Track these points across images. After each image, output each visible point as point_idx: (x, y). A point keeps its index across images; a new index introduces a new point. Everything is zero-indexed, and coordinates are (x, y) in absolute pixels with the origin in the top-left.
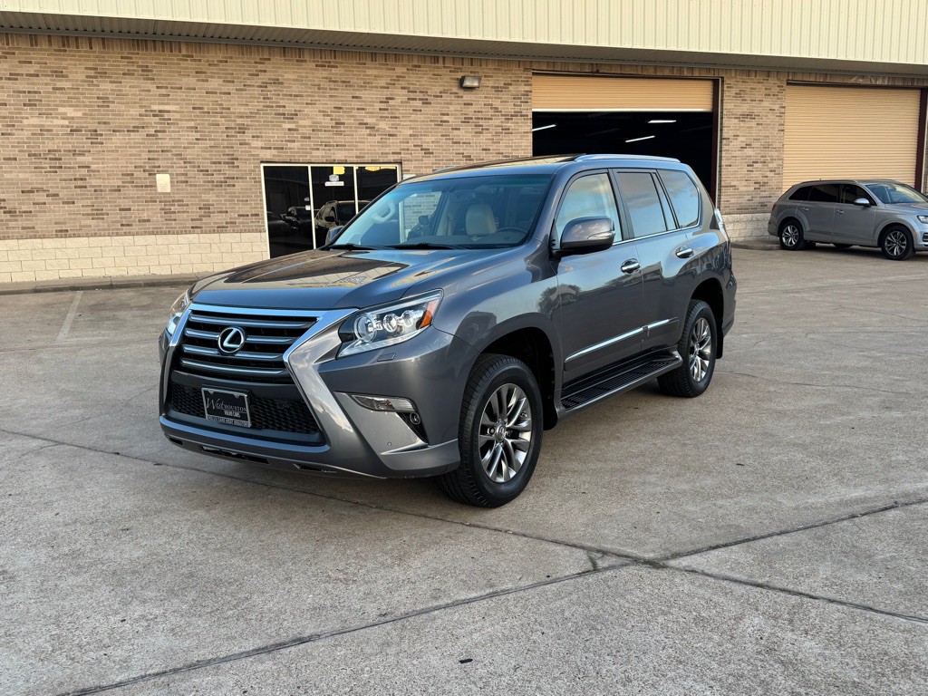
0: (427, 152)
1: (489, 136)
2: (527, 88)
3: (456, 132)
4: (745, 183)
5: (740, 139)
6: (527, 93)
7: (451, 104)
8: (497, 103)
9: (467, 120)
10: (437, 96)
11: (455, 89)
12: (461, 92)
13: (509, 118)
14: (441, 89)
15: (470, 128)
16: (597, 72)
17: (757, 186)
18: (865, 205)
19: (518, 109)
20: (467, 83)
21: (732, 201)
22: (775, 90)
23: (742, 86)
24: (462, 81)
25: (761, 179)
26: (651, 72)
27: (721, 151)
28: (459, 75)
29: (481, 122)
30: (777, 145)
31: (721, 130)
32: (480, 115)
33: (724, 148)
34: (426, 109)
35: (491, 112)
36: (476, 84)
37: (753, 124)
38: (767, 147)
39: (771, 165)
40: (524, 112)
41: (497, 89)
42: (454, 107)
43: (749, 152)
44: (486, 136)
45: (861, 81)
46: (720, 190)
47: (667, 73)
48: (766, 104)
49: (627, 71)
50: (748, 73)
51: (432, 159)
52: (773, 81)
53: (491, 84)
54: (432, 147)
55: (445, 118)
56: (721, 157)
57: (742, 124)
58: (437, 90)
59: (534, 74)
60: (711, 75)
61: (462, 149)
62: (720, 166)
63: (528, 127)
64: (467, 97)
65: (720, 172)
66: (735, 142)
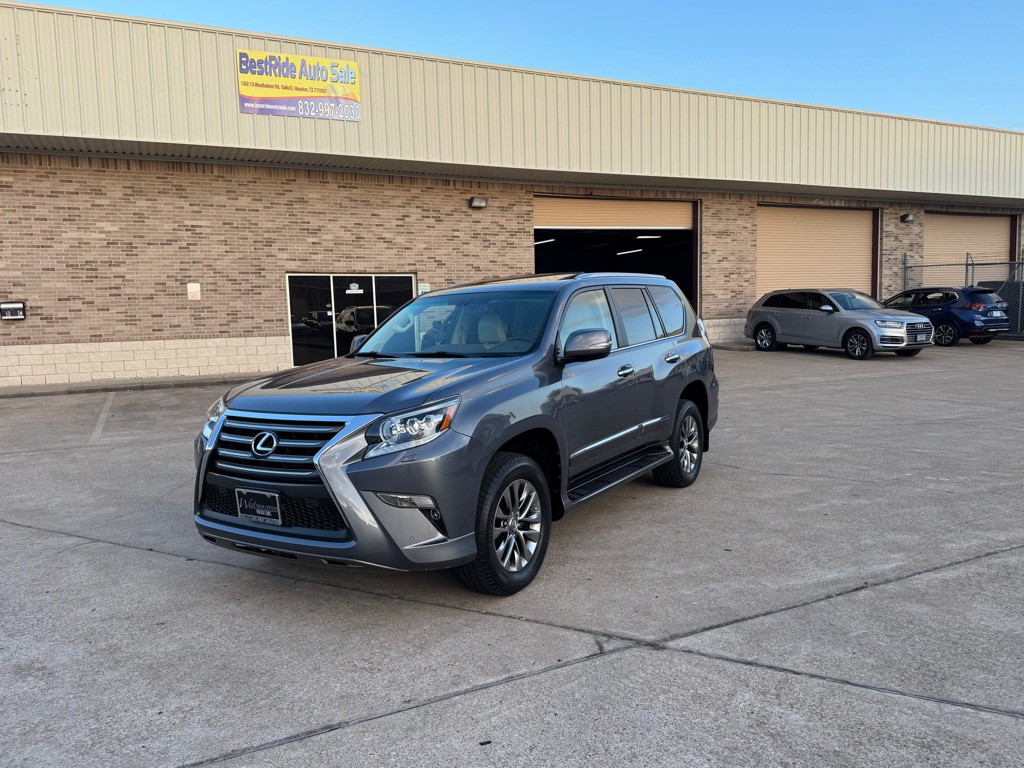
0: (440, 264)
1: (496, 250)
2: (529, 208)
3: (465, 246)
4: (723, 292)
5: (718, 253)
6: (529, 213)
7: (461, 221)
8: (502, 221)
9: (476, 236)
10: (449, 215)
11: (465, 209)
12: (470, 211)
13: (513, 234)
14: (452, 208)
15: (478, 242)
16: (591, 194)
17: (734, 294)
18: (830, 312)
19: (521, 226)
20: (476, 203)
21: (712, 307)
22: (747, 210)
23: (718, 207)
24: (471, 201)
25: (736, 288)
26: (638, 195)
27: (701, 264)
28: (469, 197)
29: (488, 238)
30: (751, 258)
31: (701, 245)
32: (487, 232)
33: (704, 261)
34: (440, 226)
35: (498, 229)
36: (483, 204)
37: (729, 240)
38: (741, 260)
39: (745, 276)
40: (527, 229)
41: (502, 209)
42: (464, 225)
43: (725, 264)
44: (493, 249)
45: (821, 203)
46: (701, 298)
47: (652, 196)
48: (739, 222)
49: (618, 194)
50: (723, 196)
51: (444, 270)
52: (745, 202)
53: (497, 204)
54: (444, 259)
55: (456, 234)
56: (701, 269)
57: (719, 240)
58: (448, 209)
59: (535, 196)
60: (691, 197)
61: (471, 260)
62: (701, 277)
63: (531, 242)
64: (476, 215)
65: (701, 282)
66: (713, 256)
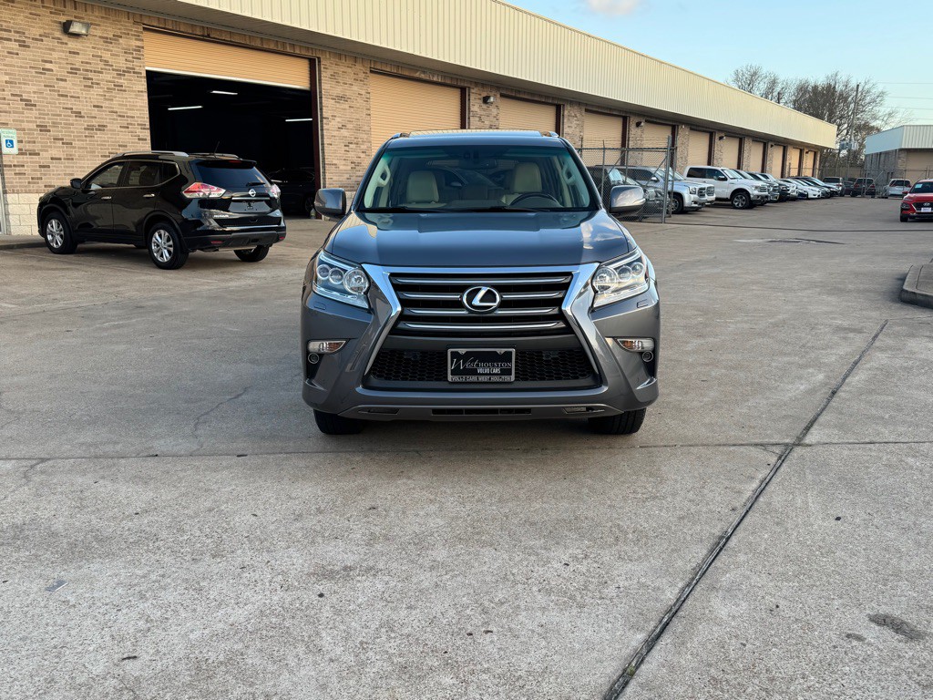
0: (29, 104)
1: (101, 91)
2: (139, 43)
3: (62, 84)
4: (344, 162)
5: (338, 119)
6: (139, 49)
7: (54, 50)
8: (107, 56)
9: (74, 71)
10: (37, 39)
11: (58, 34)
12: (65, 38)
13: (121, 73)
14: (42, 31)
15: (78, 79)
16: (209, 36)
17: (353, 165)
19: (130, 65)
20: (76, 28)
21: (335, 178)
22: (362, 76)
23: (335, 68)
24: (66, 27)
25: (355, 160)
26: (258, 44)
27: (322, 130)
28: (63, 19)
29: (90, 75)
30: (366, 128)
31: (321, 109)
32: (88, 67)
33: (325, 127)
34: (23, 53)
35: (101, 65)
36: (84, 32)
37: (346, 106)
38: (358, 129)
39: (362, 147)
40: (137, 69)
41: (106, 41)
42: (58, 53)
43: (344, 133)
44: (96, 91)
45: (423, 76)
46: (324, 167)
47: (272, 46)
48: (355, 88)
49: (237, 39)
50: (340, 56)
51: (35, 113)
52: (359, 67)
53: (99, 33)
54: (34, 98)
55: (48, 66)
56: (322, 135)
57: (338, 105)
58: (36, 32)
59: (144, 29)
60: (309, 54)
61: (70, 103)
62: (323, 144)
63: (142, 85)
64: (73, 44)
65: (323, 149)
66: (333, 123)
